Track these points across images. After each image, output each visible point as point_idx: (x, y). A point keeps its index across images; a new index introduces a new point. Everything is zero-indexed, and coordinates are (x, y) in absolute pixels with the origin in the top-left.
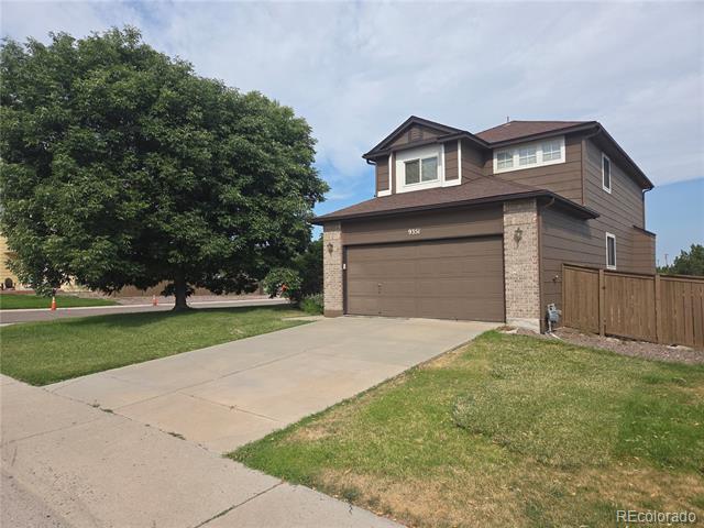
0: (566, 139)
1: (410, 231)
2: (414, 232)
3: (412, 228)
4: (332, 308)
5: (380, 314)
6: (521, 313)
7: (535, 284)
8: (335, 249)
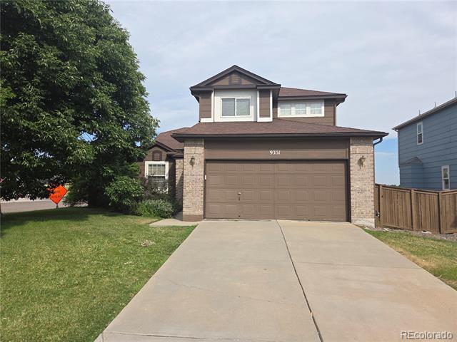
0: (325, 101)
1: (271, 152)
2: (274, 153)
3: (272, 149)
4: (192, 213)
5: (239, 217)
6: (361, 215)
7: (372, 195)
8: (196, 161)
